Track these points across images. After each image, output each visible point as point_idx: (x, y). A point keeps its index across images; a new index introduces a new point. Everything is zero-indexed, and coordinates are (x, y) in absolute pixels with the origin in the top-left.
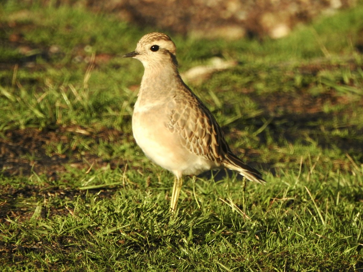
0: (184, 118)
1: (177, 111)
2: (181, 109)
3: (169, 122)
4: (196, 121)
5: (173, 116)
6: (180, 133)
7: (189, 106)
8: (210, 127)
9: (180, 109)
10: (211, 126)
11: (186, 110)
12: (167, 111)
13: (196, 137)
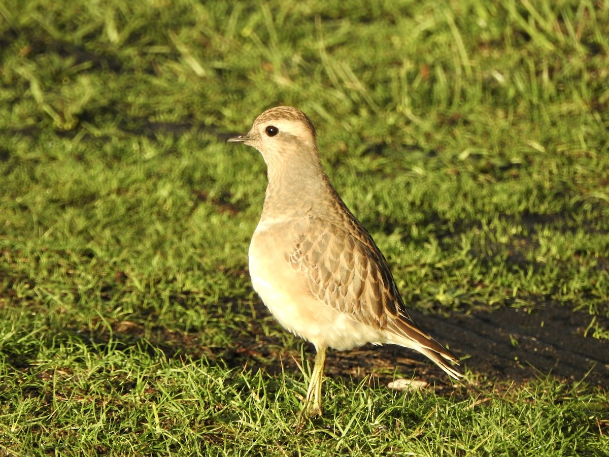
0: (319, 249)
1: (309, 238)
2: (316, 234)
3: (292, 254)
4: (338, 256)
5: (301, 245)
6: (308, 273)
7: (329, 231)
8: (363, 269)
9: (313, 234)
10: (365, 266)
11: (323, 237)
12: (292, 235)
13: (336, 282)
